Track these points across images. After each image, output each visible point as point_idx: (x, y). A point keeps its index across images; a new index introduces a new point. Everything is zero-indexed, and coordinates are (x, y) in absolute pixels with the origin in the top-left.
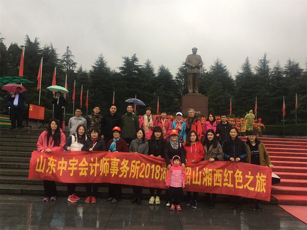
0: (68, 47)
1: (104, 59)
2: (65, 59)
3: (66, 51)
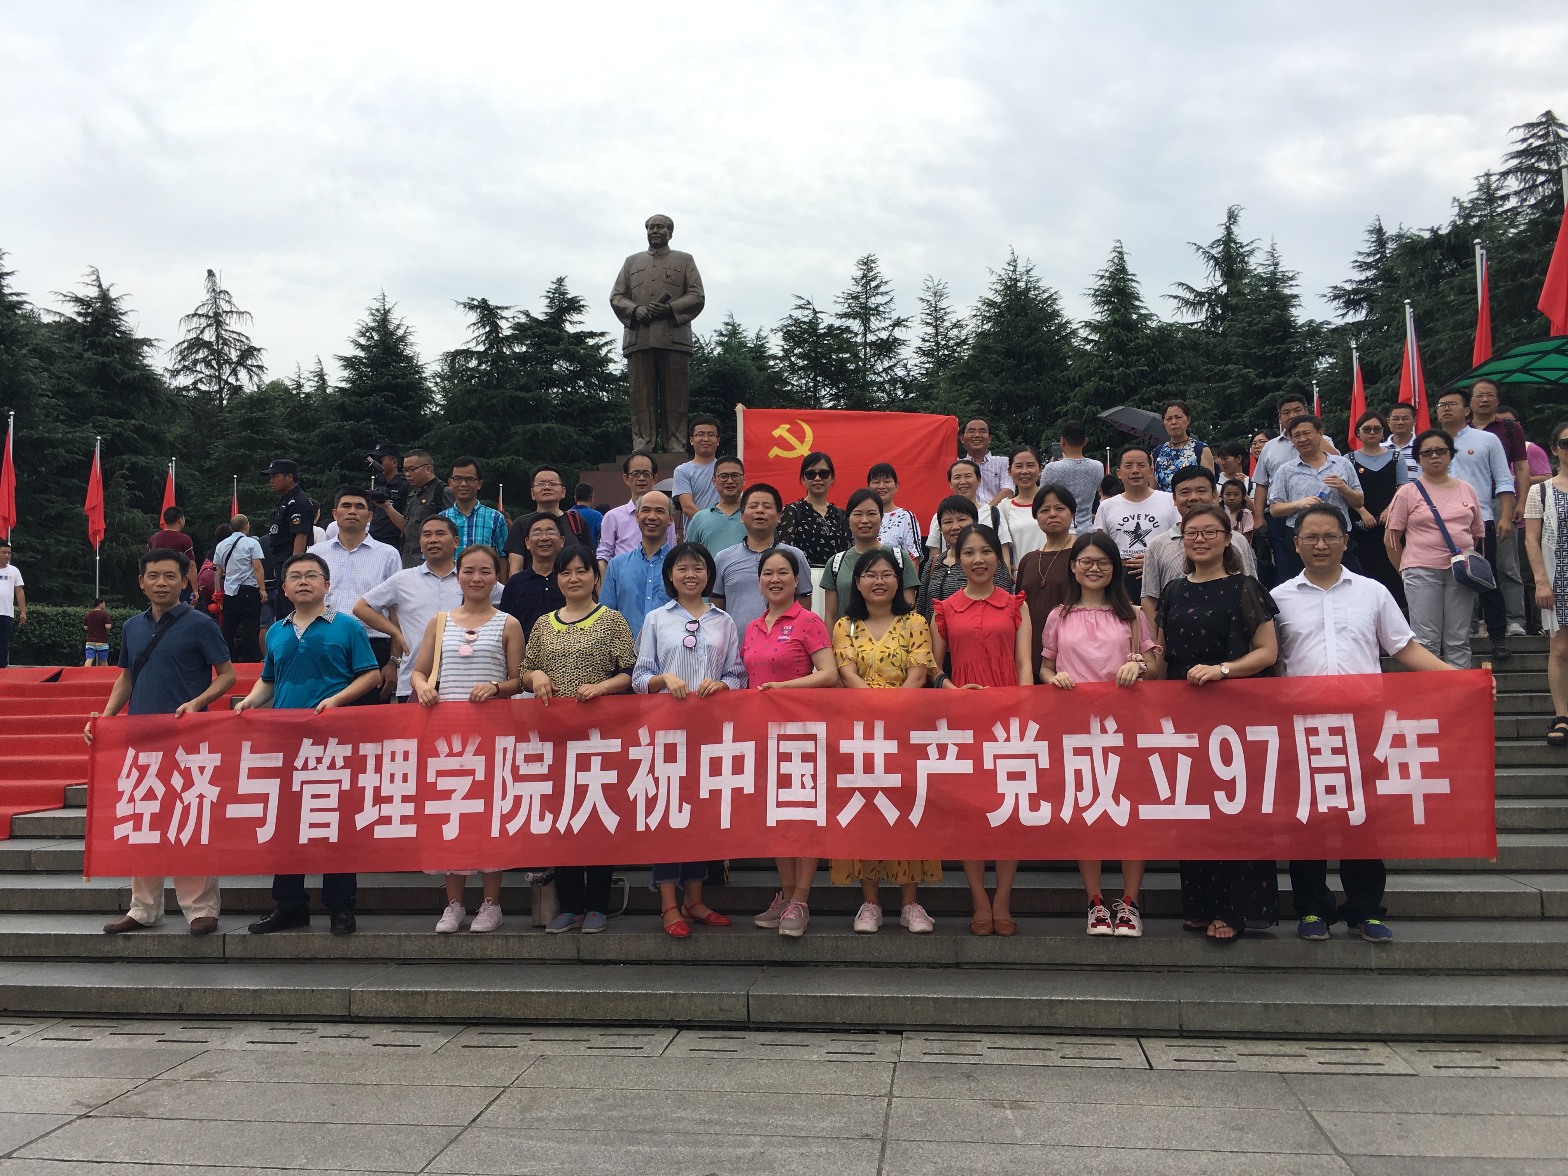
0: (211, 273)
1: (395, 318)
2: (209, 336)
3: (204, 296)
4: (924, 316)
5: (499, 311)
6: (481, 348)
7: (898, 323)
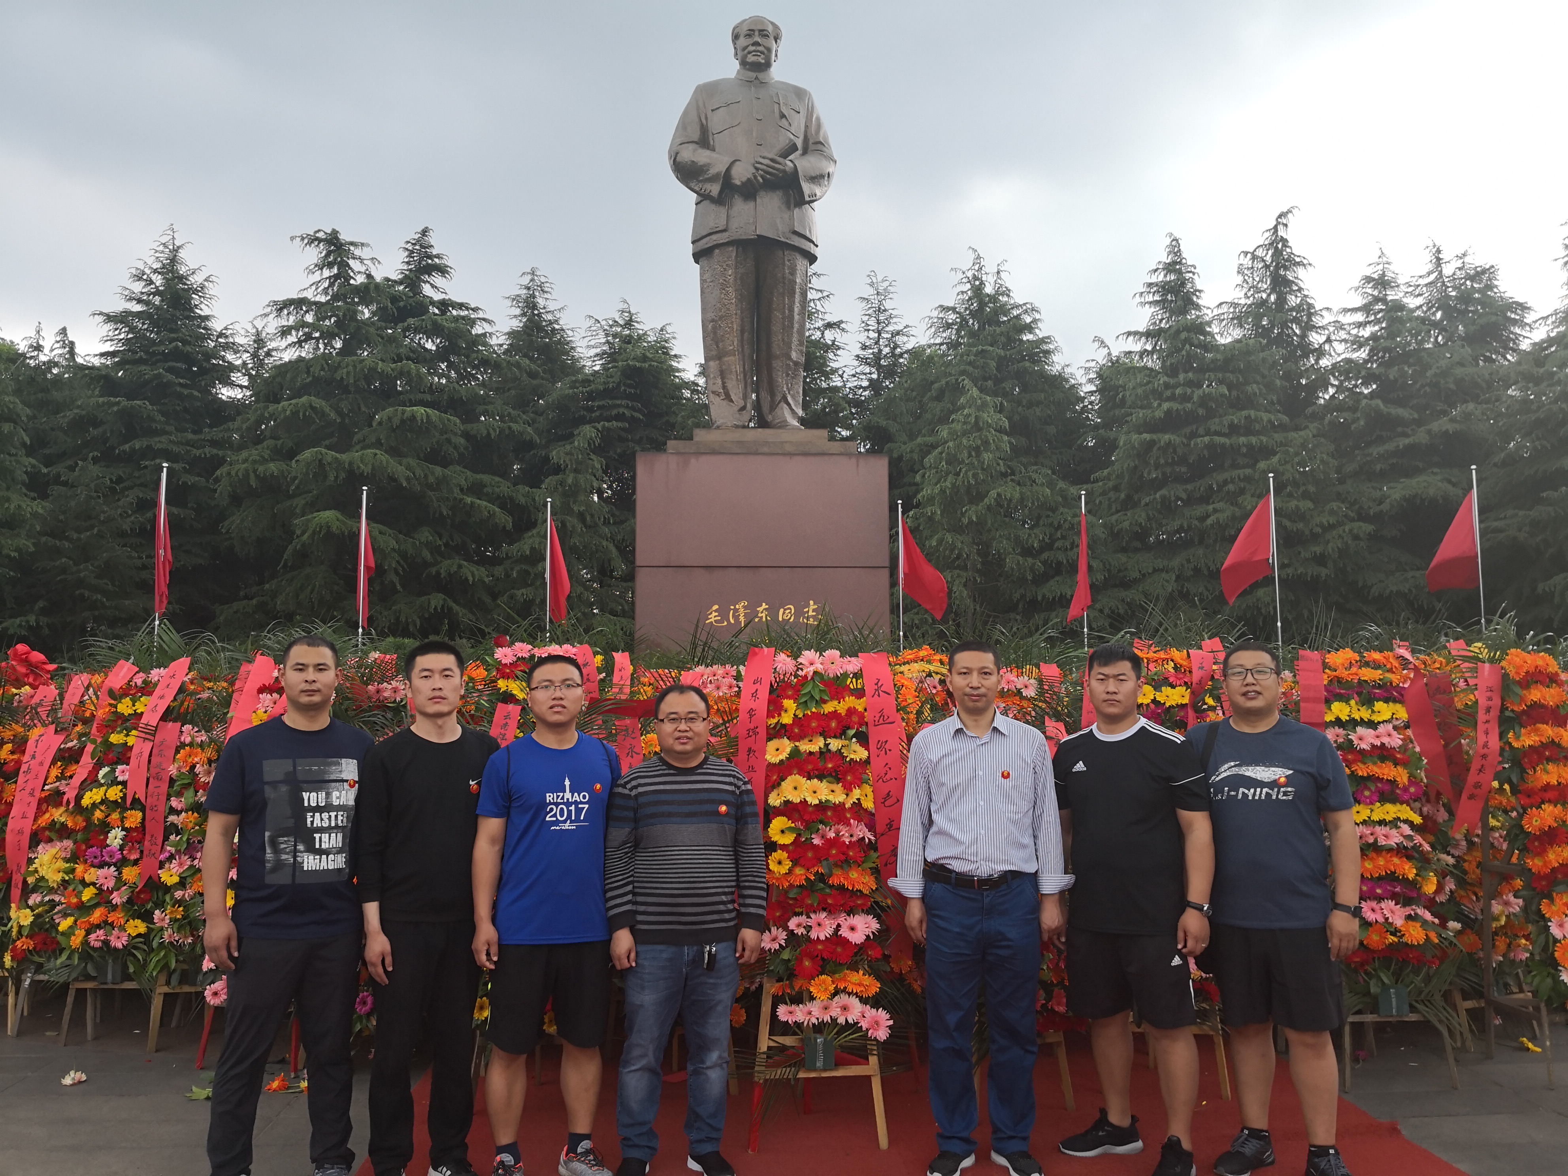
4: (866, 318)
5: (352, 248)
6: (323, 299)
7: (829, 326)
